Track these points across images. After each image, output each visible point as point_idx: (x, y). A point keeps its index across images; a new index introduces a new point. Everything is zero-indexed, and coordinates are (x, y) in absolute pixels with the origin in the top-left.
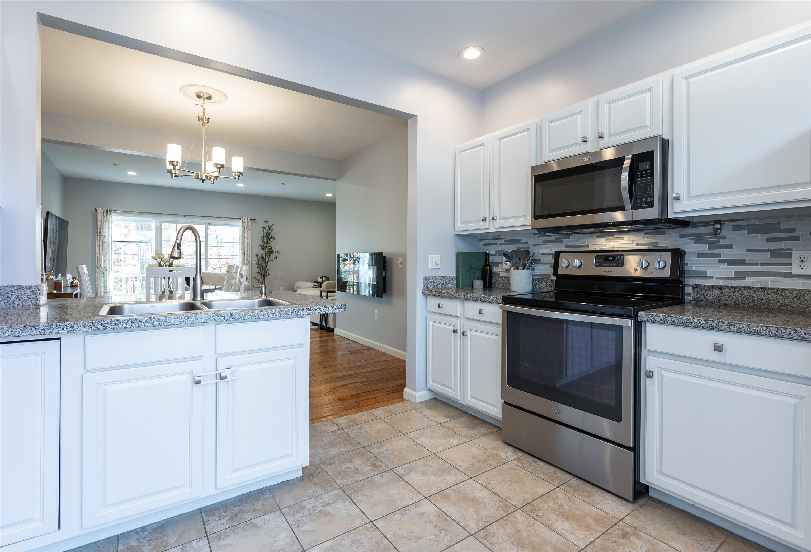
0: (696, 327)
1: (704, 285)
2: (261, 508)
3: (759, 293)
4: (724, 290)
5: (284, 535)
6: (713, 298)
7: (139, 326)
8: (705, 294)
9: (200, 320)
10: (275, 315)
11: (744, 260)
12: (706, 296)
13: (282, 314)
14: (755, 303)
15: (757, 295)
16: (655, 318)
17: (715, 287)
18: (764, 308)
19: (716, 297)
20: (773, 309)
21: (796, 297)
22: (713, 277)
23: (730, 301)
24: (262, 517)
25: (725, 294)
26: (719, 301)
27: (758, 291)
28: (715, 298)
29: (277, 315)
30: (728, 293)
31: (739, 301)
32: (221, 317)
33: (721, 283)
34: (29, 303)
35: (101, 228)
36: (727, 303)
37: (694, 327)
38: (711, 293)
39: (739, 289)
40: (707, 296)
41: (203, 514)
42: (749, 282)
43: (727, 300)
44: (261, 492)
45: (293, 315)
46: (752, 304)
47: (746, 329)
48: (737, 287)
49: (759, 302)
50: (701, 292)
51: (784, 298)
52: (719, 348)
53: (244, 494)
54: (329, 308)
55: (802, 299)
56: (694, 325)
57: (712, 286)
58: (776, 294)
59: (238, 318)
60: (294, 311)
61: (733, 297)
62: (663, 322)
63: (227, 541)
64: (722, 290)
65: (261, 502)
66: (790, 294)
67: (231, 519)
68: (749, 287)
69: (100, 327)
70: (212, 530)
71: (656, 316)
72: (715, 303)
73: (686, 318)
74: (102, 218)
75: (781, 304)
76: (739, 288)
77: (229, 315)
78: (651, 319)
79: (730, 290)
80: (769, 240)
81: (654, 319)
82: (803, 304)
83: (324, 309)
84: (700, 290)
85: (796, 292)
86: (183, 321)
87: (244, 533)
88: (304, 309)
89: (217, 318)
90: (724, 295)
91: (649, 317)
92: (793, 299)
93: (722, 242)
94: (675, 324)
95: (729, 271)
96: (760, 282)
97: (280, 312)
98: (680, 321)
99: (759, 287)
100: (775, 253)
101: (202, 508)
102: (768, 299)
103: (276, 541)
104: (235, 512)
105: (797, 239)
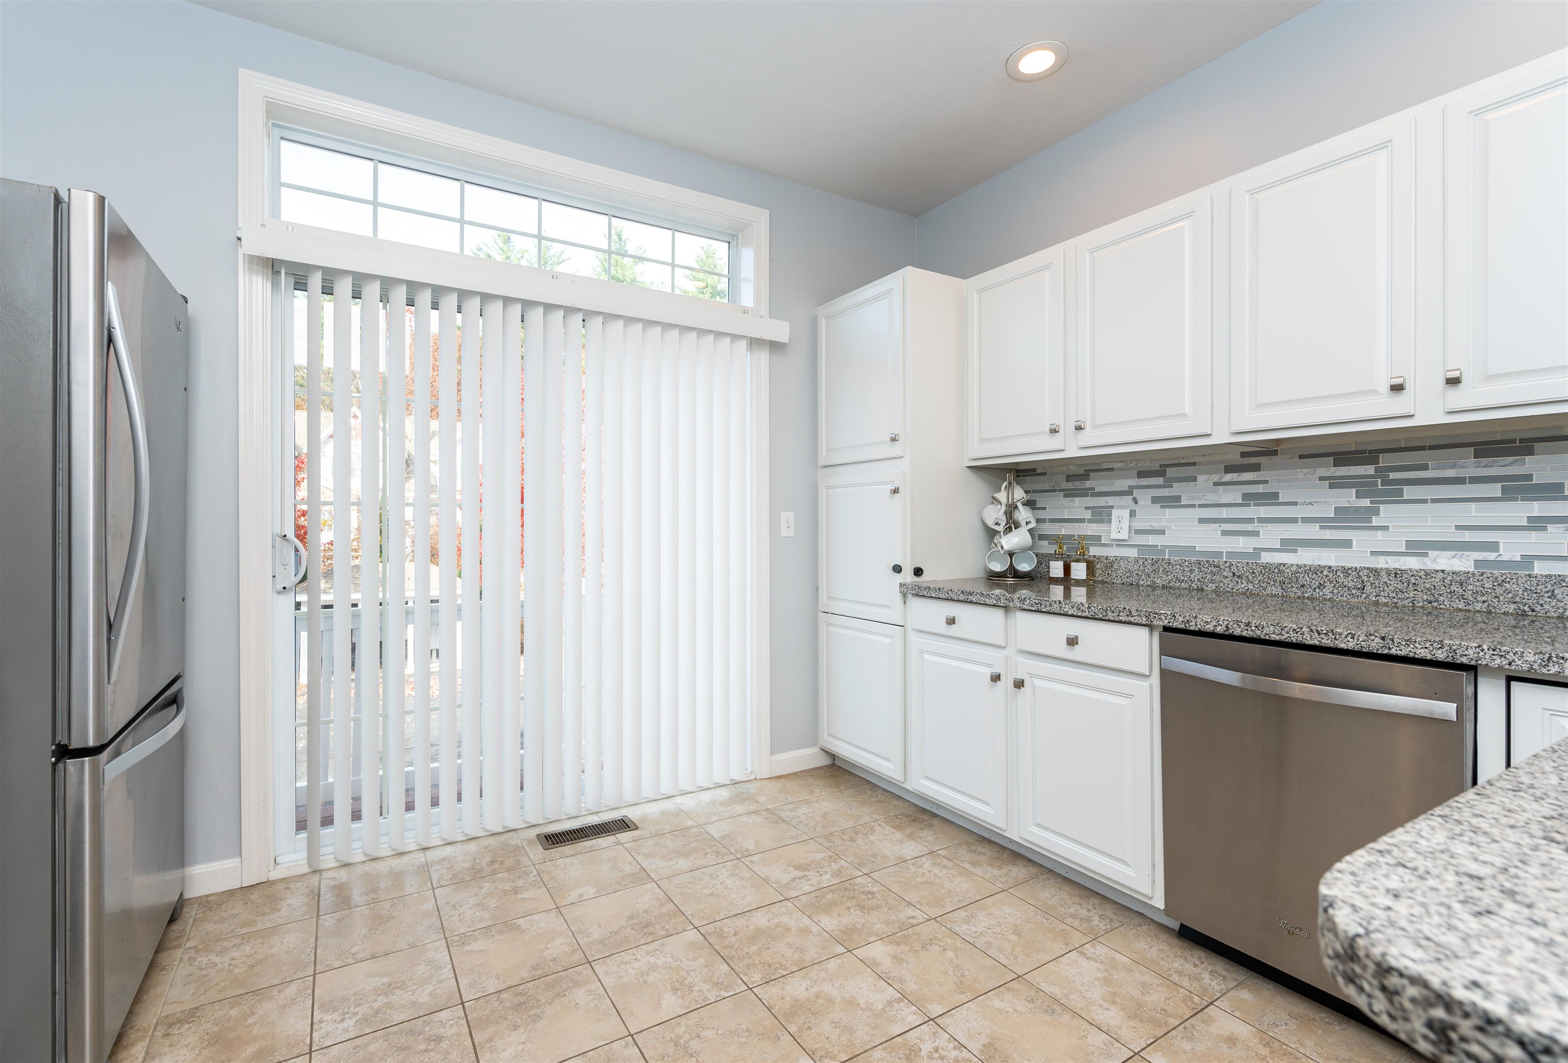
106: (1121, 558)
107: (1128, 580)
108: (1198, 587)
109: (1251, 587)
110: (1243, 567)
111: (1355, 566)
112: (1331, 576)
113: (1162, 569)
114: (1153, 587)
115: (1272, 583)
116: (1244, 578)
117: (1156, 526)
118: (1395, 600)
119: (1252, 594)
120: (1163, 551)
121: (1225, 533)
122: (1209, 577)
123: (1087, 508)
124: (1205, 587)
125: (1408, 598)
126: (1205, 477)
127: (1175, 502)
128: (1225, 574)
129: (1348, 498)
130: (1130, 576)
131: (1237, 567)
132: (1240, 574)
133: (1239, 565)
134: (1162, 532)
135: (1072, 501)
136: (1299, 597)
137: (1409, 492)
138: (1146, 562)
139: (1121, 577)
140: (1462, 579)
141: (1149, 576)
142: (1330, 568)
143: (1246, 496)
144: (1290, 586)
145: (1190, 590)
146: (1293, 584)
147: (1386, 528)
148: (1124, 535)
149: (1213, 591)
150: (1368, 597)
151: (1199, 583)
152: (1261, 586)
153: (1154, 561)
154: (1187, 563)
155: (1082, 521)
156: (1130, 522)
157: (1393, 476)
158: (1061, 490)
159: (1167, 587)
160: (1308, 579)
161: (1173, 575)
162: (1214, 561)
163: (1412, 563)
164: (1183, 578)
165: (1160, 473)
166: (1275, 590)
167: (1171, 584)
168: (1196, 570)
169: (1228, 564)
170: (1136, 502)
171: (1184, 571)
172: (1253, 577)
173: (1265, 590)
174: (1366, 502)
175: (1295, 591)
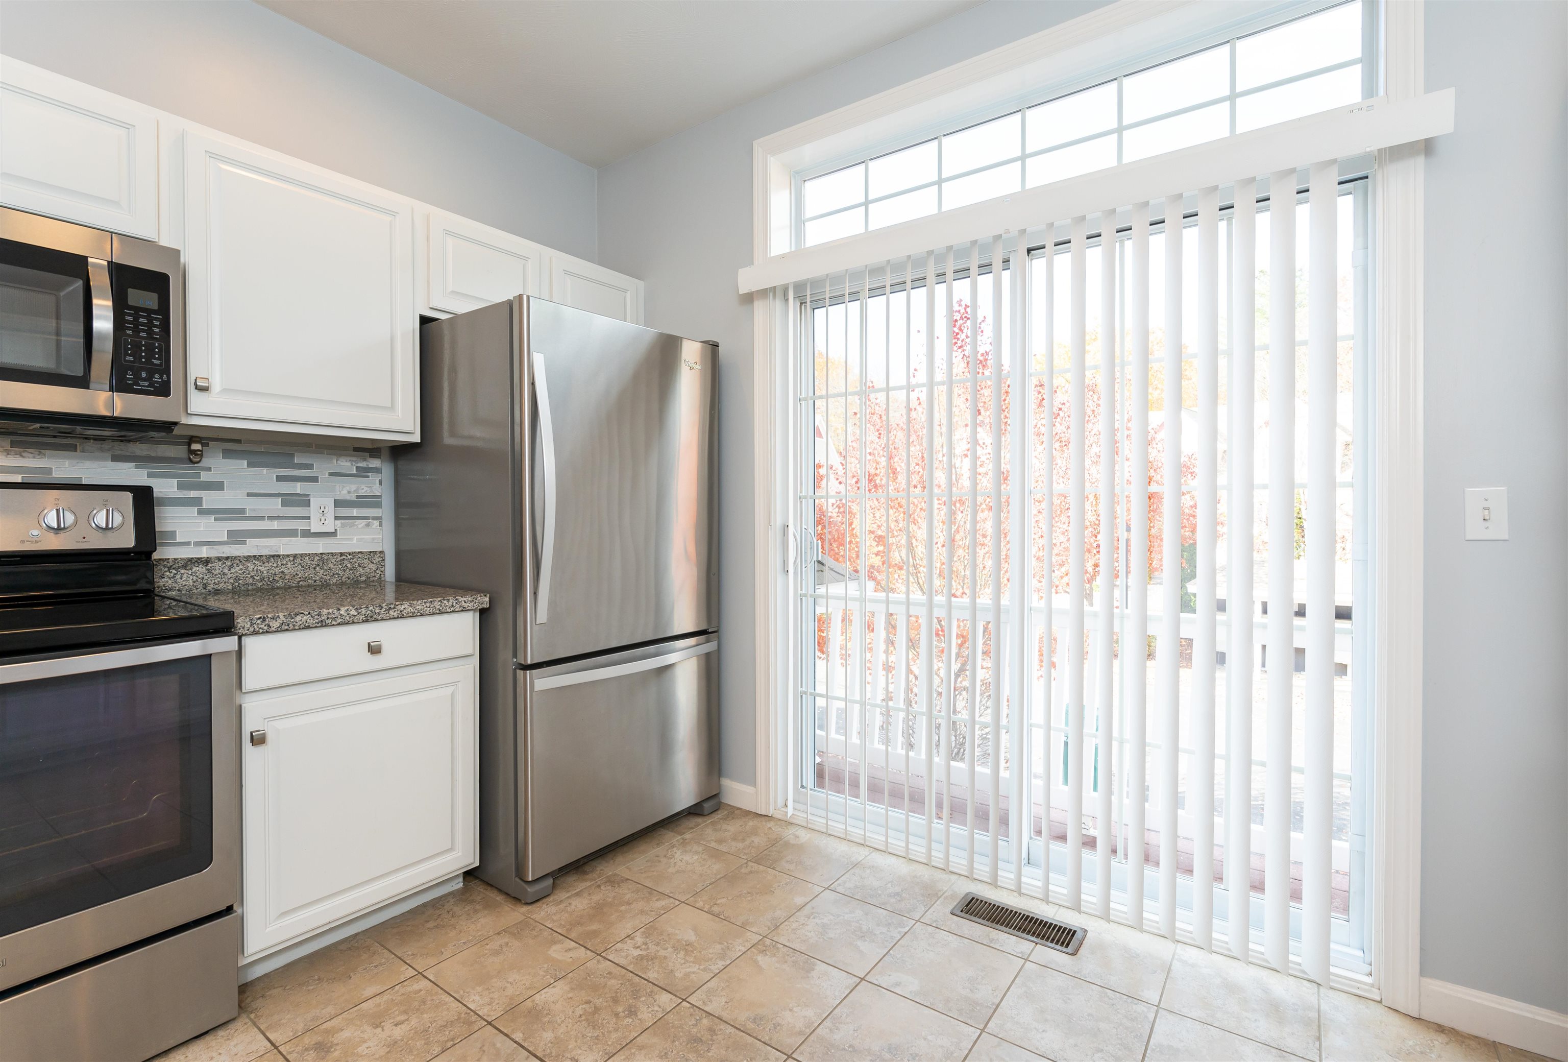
0: (342, 624)
1: (175, 559)
3: (271, 564)
4: (213, 565)
6: (194, 582)
8: (178, 577)
11: (243, 511)
12: (179, 580)
14: (264, 582)
15: (268, 568)
16: (271, 624)
17: (197, 561)
18: (278, 588)
19: (199, 580)
20: (290, 587)
21: (318, 565)
22: (188, 544)
23: (225, 582)
25: (215, 573)
26: (205, 586)
27: (268, 562)
28: (197, 580)
30: (221, 570)
31: (240, 582)
33: (204, 553)
36: (219, 588)
37: (339, 624)
38: (190, 573)
39: (239, 560)
40: (181, 579)
42: (252, 547)
43: (219, 583)
46: (260, 584)
47: (409, 610)
48: (236, 557)
49: (271, 580)
50: (168, 573)
51: (305, 568)
52: (374, 650)
55: (325, 568)
56: (339, 621)
57: (190, 560)
58: (294, 564)
61: (230, 576)
62: (286, 627)
64: (210, 565)
66: (311, 562)
68: (254, 556)
71: (273, 618)
72: (198, 590)
73: (327, 611)
75: (300, 578)
76: (239, 558)
78: (262, 626)
79: (225, 563)
80: (280, 478)
81: (269, 625)
82: (326, 575)
84: (166, 569)
85: (318, 558)
90: (213, 574)
91: (258, 624)
92: (315, 568)
93: (205, 476)
94: (308, 627)
95: (220, 530)
96: (267, 547)
98: (317, 619)
99: (269, 555)
100: (289, 500)
102: (282, 572)
105: (314, 479)
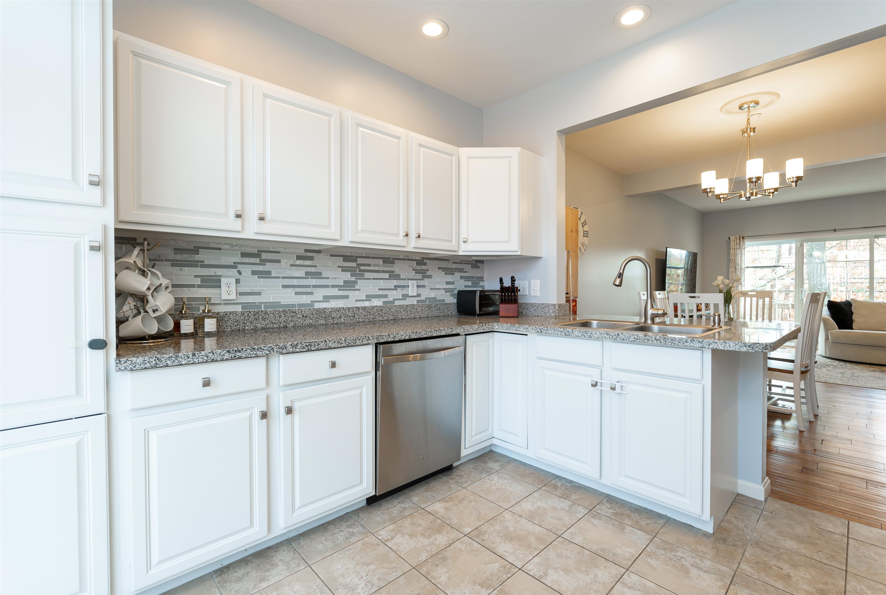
2: (644, 524)
5: (631, 550)
7: (558, 334)
9: (594, 336)
10: (659, 341)
13: (667, 342)
24: (635, 530)
29: (662, 342)
32: (610, 336)
34: (553, 314)
35: (734, 255)
41: (606, 499)
44: (660, 516)
45: (680, 345)
53: (646, 508)
54: (731, 345)
59: (624, 339)
60: (682, 341)
63: (596, 522)
65: (649, 522)
67: (616, 514)
69: (539, 331)
70: (598, 509)
74: (735, 245)
77: (617, 335)
83: (722, 345)
86: (583, 335)
87: (610, 527)
88: (694, 341)
89: (607, 336)
97: (665, 340)
101: (610, 495)
103: (620, 548)
104: (624, 512)
106: (230, 313)
107: (236, 328)
108: (284, 325)
109: (311, 322)
110: (308, 311)
111: (351, 306)
112: (344, 312)
113: (261, 317)
114: (255, 330)
115: (321, 318)
116: (308, 317)
117: (255, 290)
118: (364, 320)
119: (312, 325)
120: (260, 307)
121: (296, 293)
122: (290, 319)
123: (196, 276)
124: (288, 325)
125: (368, 318)
126: (285, 261)
127: (268, 275)
128: (299, 316)
129: (347, 276)
130: (238, 325)
131: (305, 311)
132: (306, 315)
133: (305, 310)
134: (259, 294)
135: (181, 270)
136: (332, 324)
137: (367, 275)
138: (250, 314)
139: (230, 326)
140: (381, 309)
141: (252, 323)
142: (343, 308)
143: (307, 273)
144: (328, 319)
145: (279, 328)
146: (330, 318)
147: (359, 290)
148: (233, 296)
149: (292, 327)
150: (356, 320)
151: (284, 324)
152: (316, 321)
153: (255, 312)
154: (277, 312)
155: (193, 286)
156: (236, 287)
157: (362, 268)
158: (167, 260)
159: (265, 328)
160: (335, 315)
161: (268, 320)
162: (292, 310)
163: (367, 304)
164: (274, 321)
165: (257, 255)
166: (322, 322)
167: (267, 326)
168: (283, 315)
169: (300, 310)
170: (240, 273)
171: (276, 317)
172: (313, 316)
173: (318, 322)
174: (353, 279)
175: (331, 321)
